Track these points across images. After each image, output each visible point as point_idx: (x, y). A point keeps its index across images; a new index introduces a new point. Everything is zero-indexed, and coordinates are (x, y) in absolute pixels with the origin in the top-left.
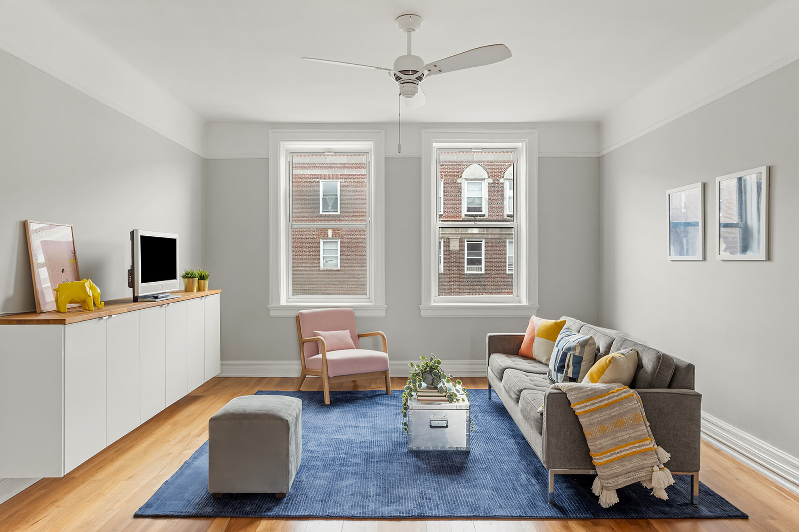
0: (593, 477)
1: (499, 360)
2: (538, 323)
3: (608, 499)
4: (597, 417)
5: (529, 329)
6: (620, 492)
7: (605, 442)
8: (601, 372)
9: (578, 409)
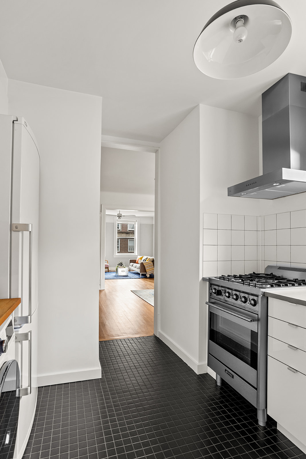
0: (146, 274)
1: (132, 264)
2: (139, 257)
3: (148, 276)
4: (147, 265)
5: (137, 258)
6: (150, 275)
7: (148, 268)
8: (148, 260)
9: (144, 264)
